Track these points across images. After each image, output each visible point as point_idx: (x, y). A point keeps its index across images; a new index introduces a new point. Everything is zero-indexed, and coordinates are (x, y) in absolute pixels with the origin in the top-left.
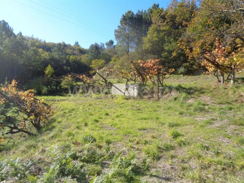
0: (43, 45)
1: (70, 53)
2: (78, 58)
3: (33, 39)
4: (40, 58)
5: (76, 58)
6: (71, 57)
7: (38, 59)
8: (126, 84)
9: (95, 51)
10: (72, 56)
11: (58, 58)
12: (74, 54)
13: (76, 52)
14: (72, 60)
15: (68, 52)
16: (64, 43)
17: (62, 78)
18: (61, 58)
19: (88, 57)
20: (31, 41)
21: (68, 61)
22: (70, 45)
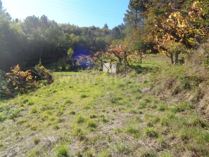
0: (76, 30)
1: (97, 35)
2: (103, 39)
3: (69, 25)
4: (71, 41)
5: (101, 39)
6: (97, 39)
7: (69, 42)
8: (110, 63)
9: (116, 32)
10: (98, 37)
11: (86, 40)
12: (100, 36)
13: (102, 34)
14: (97, 41)
15: (96, 34)
16: (94, 26)
17: (77, 58)
18: (88, 40)
19: (110, 37)
20: (68, 28)
21: (94, 42)
22: (98, 28)
